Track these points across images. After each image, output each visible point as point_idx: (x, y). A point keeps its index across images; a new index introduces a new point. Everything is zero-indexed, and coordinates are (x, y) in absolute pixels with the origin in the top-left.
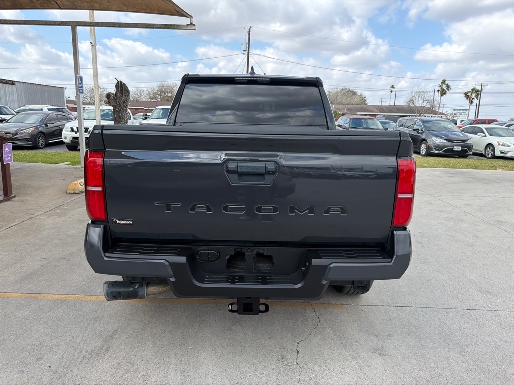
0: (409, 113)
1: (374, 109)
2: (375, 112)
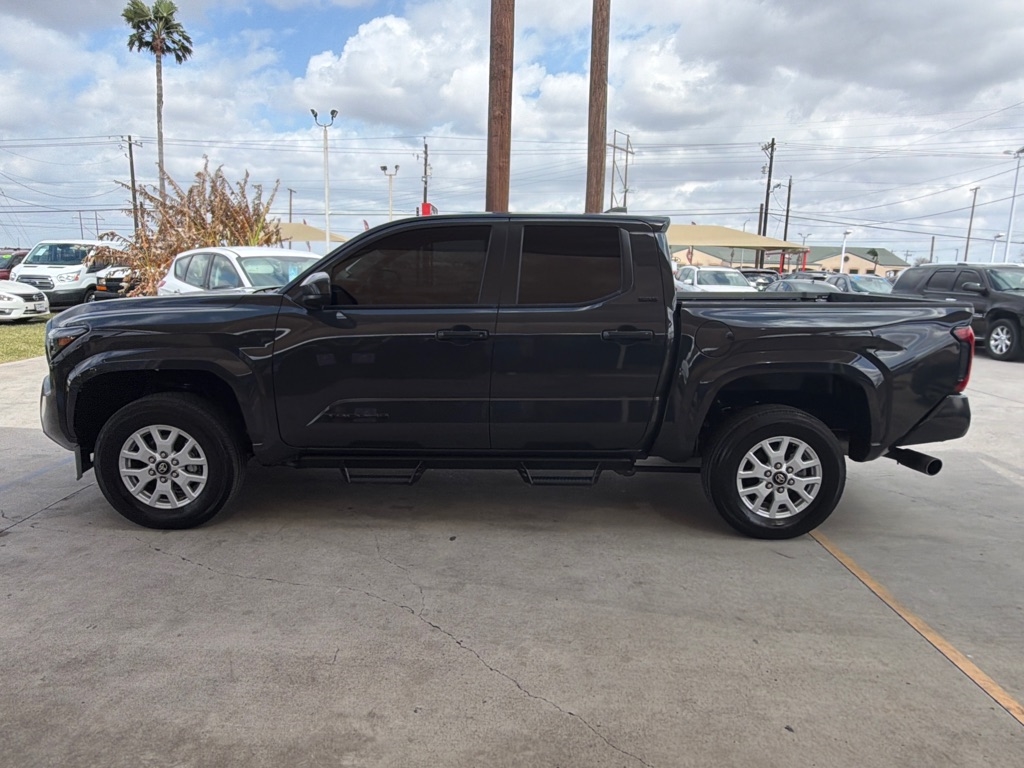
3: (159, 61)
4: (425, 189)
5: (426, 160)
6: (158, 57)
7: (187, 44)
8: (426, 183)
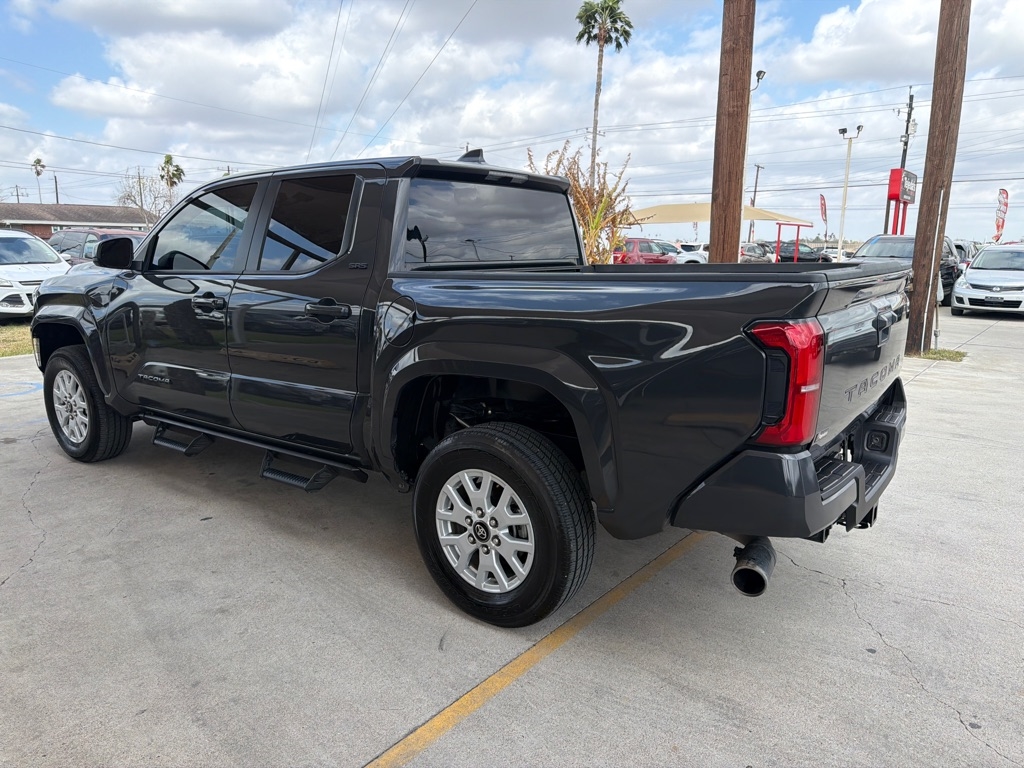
0: (124, 222)
1: (40, 213)
2: (50, 220)
3: (601, 51)
4: (905, 151)
5: (909, 115)
6: (601, 47)
7: (627, 28)
8: (906, 144)
